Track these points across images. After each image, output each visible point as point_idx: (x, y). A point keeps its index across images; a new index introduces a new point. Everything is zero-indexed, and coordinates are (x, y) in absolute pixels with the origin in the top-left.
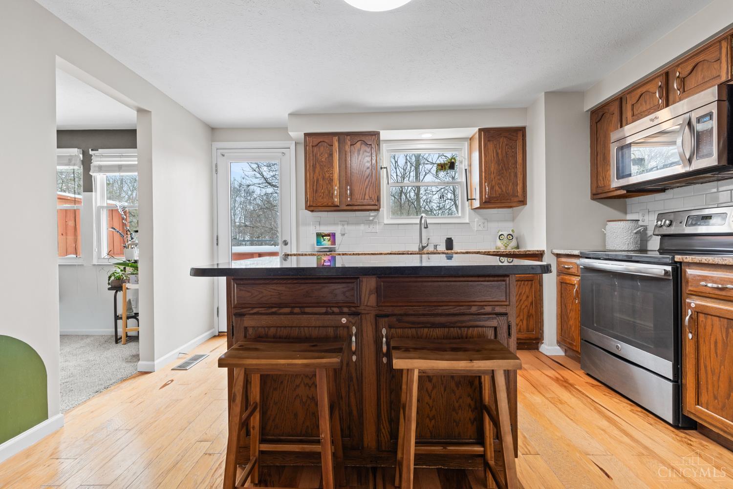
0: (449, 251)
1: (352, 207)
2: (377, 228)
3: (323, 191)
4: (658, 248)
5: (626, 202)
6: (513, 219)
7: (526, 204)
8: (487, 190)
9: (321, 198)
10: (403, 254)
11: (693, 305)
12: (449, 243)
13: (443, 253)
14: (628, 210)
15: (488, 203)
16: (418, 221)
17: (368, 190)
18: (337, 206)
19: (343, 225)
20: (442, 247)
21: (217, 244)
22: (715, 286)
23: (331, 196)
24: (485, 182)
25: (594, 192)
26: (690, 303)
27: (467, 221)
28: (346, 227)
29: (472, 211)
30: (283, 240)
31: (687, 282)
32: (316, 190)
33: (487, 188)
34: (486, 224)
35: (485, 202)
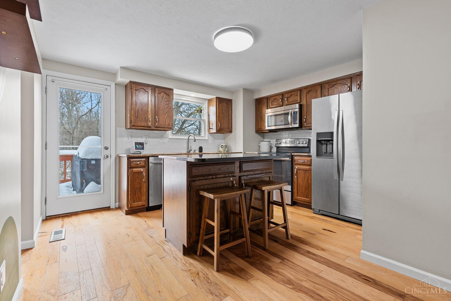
0: (201, 153)
1: (157, 128)
2: (166, 140)
3: (141, 117)
4: (276, 151)
5: (264, 134)
6: (224, 139)
7: (232, 133)
8: (219, 125)
9: (140, 121)
10: (181, 154)
11: (296, 168)
12: (201, 149)
13: (198, 154)
14: (265, 137)
15: (219, 131)
16: (187, 138)
17: (167, 119)
18: (150, 127)
19: (146, 138)
20: (197, 152)
21: (46, 149)
22: (302, 161)
23: (147, 120)
24: (218, 122)
25: (257, 130)
26: (295, 167)
27: (207, 138)
28: (148, 139)
29: (209, 134)
30: (105, 146)
31: (295, 161)
32: (137, 117)
33: (219, 124)
34: (214, 141)
35: (218, 131)
